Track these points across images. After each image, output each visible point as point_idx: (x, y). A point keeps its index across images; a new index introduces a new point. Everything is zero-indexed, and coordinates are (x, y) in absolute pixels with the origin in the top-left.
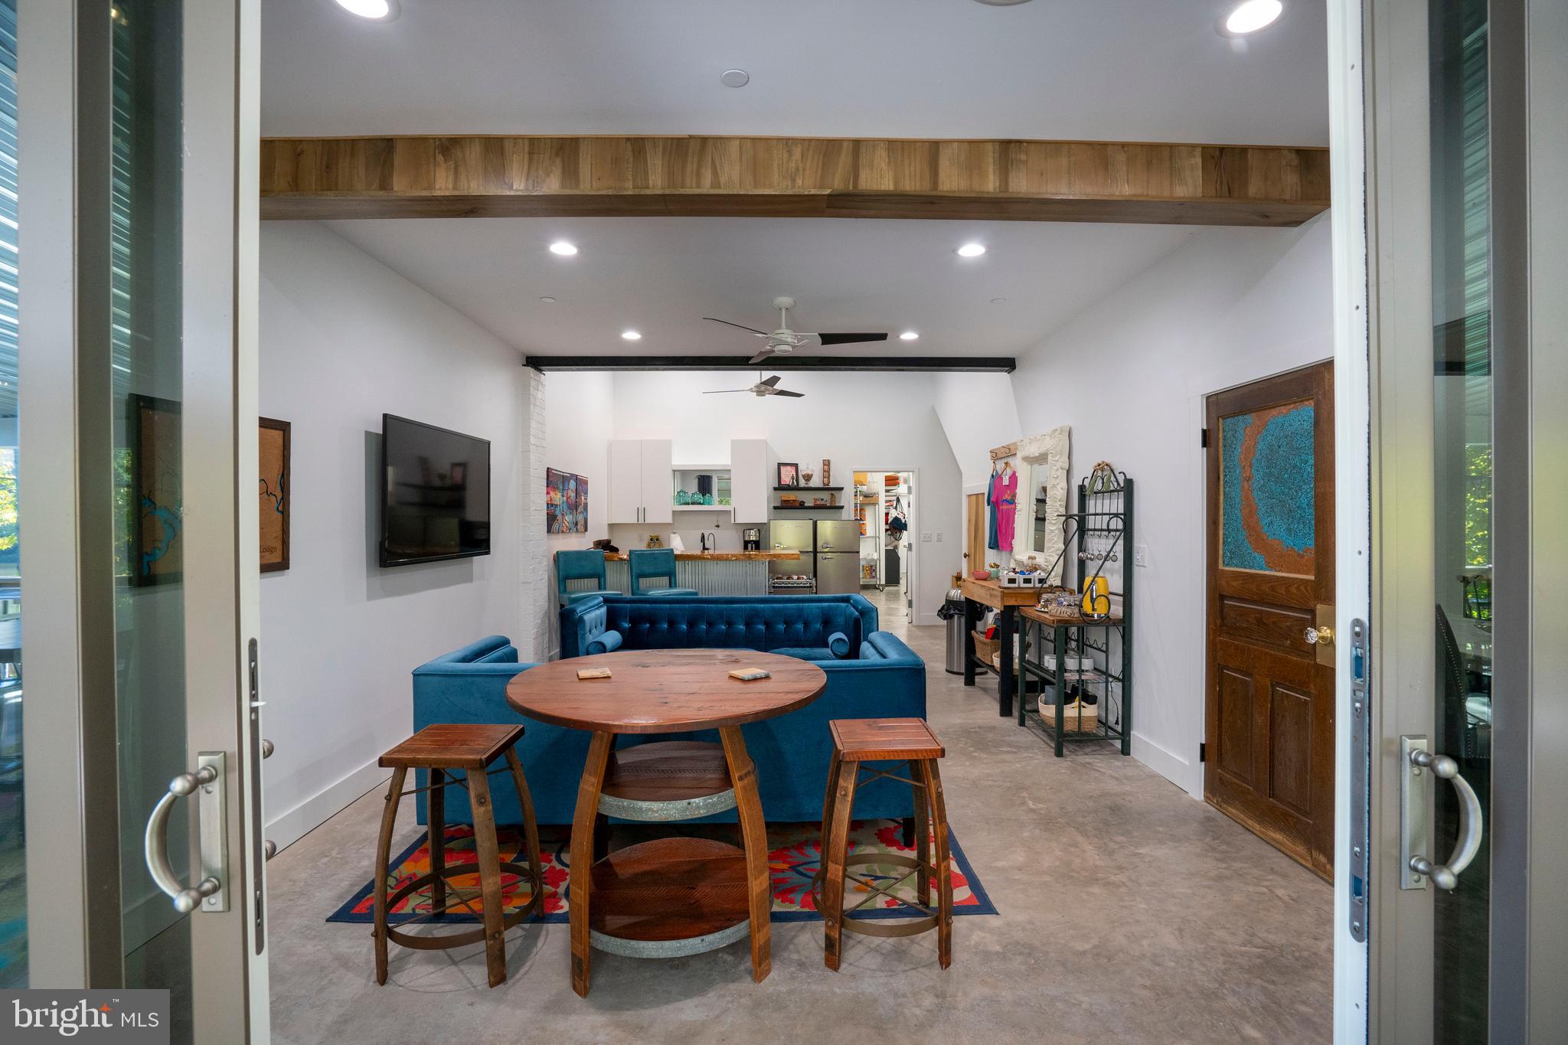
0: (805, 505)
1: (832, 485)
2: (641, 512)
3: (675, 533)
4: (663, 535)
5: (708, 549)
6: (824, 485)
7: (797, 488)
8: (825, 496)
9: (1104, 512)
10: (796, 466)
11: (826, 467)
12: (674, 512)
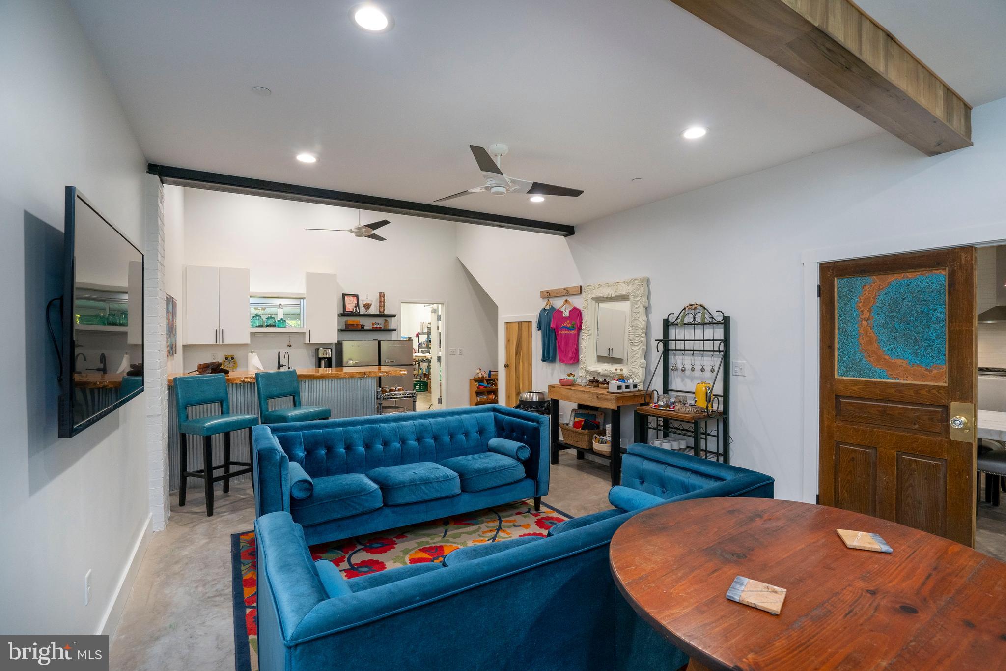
0: (365, 328)
1: (386, 313)
2: (220, 334)
3: (252, 352)
4: (238, 355)
5: (283, 366)
6: (380, 312)
7: (359, 315)
8: (380, 321)
9: (695, 339)
10: (357, 296)
11: (382, 299)
12: (251, 333)
